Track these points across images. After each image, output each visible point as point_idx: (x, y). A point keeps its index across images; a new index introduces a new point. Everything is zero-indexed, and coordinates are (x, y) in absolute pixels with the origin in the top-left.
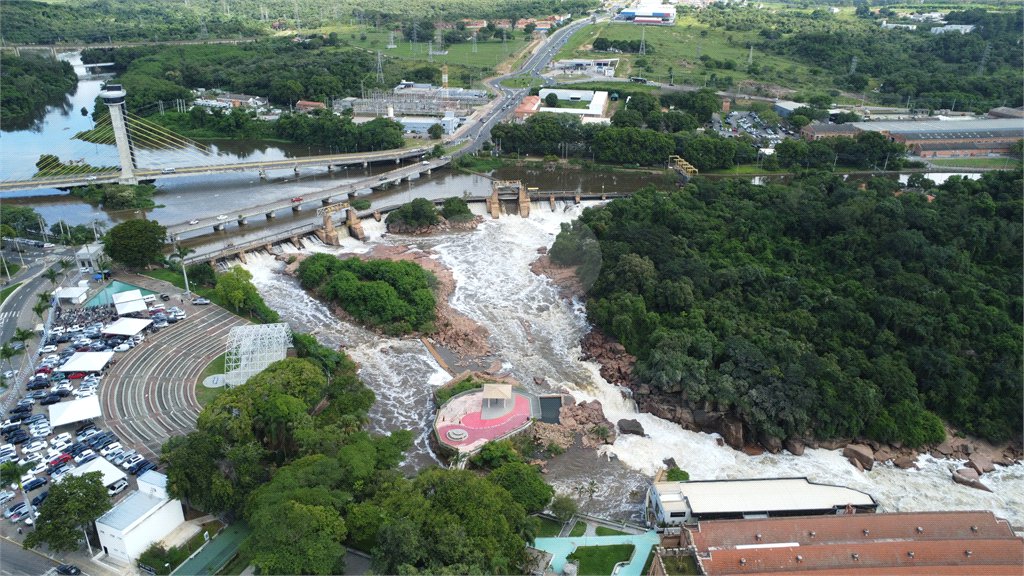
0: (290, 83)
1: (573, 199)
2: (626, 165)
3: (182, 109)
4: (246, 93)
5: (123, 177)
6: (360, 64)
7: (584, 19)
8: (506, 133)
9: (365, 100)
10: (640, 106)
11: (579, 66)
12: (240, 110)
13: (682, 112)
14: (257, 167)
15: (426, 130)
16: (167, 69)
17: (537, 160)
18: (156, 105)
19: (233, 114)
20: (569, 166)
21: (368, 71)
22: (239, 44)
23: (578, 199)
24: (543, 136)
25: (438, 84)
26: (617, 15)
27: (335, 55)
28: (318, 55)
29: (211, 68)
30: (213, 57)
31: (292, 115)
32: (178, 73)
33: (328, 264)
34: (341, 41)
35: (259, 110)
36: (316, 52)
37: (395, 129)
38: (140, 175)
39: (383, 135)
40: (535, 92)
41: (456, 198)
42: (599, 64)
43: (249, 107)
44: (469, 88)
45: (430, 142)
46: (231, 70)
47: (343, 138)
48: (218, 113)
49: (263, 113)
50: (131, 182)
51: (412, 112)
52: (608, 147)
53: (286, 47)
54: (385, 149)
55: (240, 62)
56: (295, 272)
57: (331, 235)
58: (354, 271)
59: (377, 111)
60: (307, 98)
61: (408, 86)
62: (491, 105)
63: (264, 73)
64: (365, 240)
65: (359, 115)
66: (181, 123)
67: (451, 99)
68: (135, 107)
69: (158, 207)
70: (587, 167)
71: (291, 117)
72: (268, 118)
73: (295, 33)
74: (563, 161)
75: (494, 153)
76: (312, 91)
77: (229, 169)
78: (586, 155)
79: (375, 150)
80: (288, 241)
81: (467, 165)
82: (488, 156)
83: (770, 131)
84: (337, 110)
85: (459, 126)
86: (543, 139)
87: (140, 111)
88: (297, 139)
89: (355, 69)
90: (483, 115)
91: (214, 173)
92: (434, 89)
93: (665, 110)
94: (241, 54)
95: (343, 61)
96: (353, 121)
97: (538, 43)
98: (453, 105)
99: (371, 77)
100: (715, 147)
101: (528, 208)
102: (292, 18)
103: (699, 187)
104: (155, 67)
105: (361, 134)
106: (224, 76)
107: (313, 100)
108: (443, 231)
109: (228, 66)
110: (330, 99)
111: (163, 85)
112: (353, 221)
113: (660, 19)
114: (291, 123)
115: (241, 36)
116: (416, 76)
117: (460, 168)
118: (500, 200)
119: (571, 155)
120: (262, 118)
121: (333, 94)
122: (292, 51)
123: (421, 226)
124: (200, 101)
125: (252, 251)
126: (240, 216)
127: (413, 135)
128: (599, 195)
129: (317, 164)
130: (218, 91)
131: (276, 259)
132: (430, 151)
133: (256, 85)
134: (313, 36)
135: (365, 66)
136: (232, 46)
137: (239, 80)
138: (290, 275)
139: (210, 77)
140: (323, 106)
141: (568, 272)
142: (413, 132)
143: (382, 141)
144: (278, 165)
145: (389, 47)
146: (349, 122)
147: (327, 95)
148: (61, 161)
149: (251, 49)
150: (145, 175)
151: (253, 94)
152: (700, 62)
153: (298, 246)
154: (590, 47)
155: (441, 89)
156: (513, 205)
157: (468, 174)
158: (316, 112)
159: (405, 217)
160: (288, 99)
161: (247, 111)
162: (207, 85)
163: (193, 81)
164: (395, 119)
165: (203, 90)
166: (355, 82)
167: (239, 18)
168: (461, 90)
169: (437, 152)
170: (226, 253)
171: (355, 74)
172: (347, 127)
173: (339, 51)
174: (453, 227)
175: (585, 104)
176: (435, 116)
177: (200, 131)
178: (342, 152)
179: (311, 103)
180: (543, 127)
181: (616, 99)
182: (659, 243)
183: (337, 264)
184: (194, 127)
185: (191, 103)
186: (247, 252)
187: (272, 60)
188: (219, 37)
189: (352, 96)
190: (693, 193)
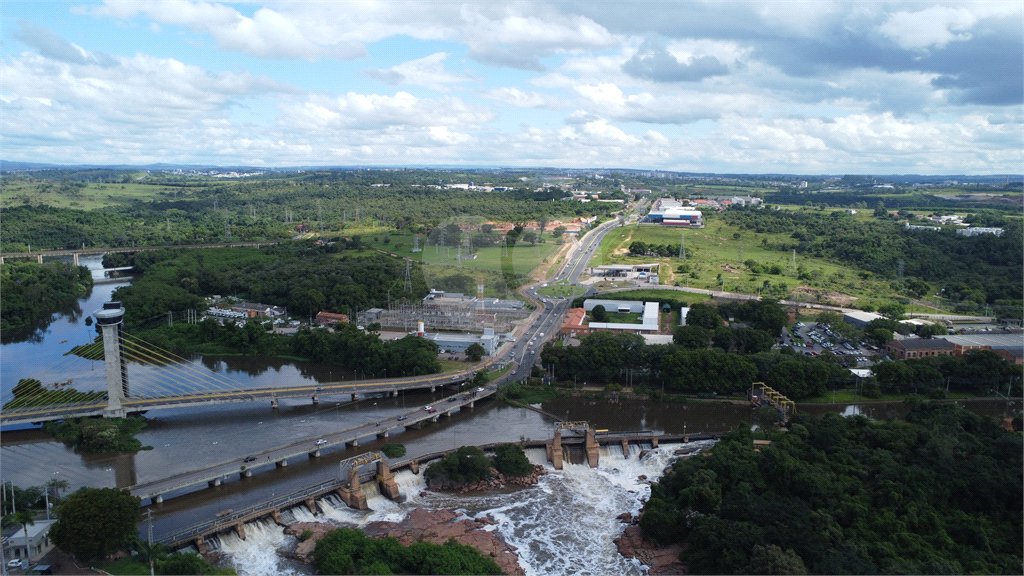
0: (311, 292)
1: (649, 442)
2: (702, 394)
3: (193, 320)
4: (263, 302)
5: (110, 408)
6: (386, 272)
7: (610, 221)
8: (560, 358)
9: (391, 312)
10: (702, 320)
11: (617, 273)
12: (255, 322)
13: (744, 326)
14: (269, 395)
15: (463, 350)
16: (183, 276)
17: (596, 389)
18: (165, 316)
19: (246, 327)
20: (635, 396)
21: (395, 277)
22: (261, 247)
23: (655, 442)
24: (603, 361)
25: (471, 293)
26: (643, 218)
27: (359, 260)
28: (342, 260)
29: (231, 273)
30: (235, 261)
31: (312, 328)
32: (194, 280)
33: (355, 548)
34: (363, 244)
35: (277, 321)
36: (339, 256)
37: (428, 350)
38: (130, 406)
39: (413, 357)
40: (578, 304)
41: (510, 444)
42: (639, 270)
43: (266, 318)
44: (504, 298)
45: (470, 365)
46: (249, 276)
47: (368, 359)
48: (230, 326)
49: (280, 325)
50: (117, 415)
51: (445, 326)
52: (681, 374)
53: (309, 249)
54: (418, 374)
55: (261, 268)
56: (308, 556)
57: (358, 495)
58: (390, 560)
59: (406, 325)
60: (329, 309)
61: (438, 296)
62: (531, 319)
63: (284, 280)
64: (400, 500)
65: (386, 329)
66: (190, 335)
67: (487, 312)
68: (142, 318)
69: (144, 449)
70: (655, 397)
71: (310, 333)
72: (285, 331)
73: (318, 235)
74: (627, 390)
75: (546, 381)
76: (334, 301)
77: (236, 397)
78: (653, 382)
79: (406, 376)
80: (302, 504)
81: (516, 396)
82: (539, 384)
83: (849, 346)
84: (361, 323)
85: (500, 344)
86: (602, 365)
87: (146, 323)
88: (315, 357)
89: (380, 276)
90: (525, 330)
91: (218, 402)
92: (467, 300)
93: (727, 324)
94: (262, 258)
95: (368, 268)
96: (380, 337)
97: (570, 247)
98: (491, 319)
99: (397, 286)
100: (805, 371)
101: (598, 455)
102: (316, 220)
103: (807, 427)
104: (171, 272)
105: (389, 355)
106: (242, 283)
107: (335, 312)
108: (497, 490)
109: (248, 272)
110: (353, 310)
111: (178, 294)
112: (386, 473)
113: (688, 221)
114: (310, 338)
115: (264, 239)
116: (447, 285)
117: (507, 400)
118: (562, 445)
119: (637, 382)
120: (279, 331)
121: (356, 305)
122: (315, 254)
123: (469, 481)
124: (213, 310)
125: (254, 521)
126: (243, 468)
127: (449, 355)
128: (680, 436)
129: (340, 391)
130: (235, 299)
131: (285, 532)
132: (472, 378)
133: (274, 293)
134: (336, 239)
135: (390, 274)
136: (254, 250)
137: (257, 288)
138: (302, 560)
139: (228, 284)
140: (345, 319)
141: (669, 555)
142: (447, 352)
143: (414, 364)
144: (292, 393)
145: (414, 251)
146: (376, 340)
147: (351, 306)
148: (43, 385)
149: (273, 253)
150: (136, 406)
151: (270, 303)
152: (743, 266)
153: (314, 511)
154: (626, 251)
155: (475, 299)
156: (578, 451)
157: (518, 407)
158: (339, 327)
159: (451, 471)
160: (309, 310)
161: (263, 323)
162: (223, 292)
163: (208, 288)
164: (427, 336)
165: (219, 297)
166: (380, 291)
167: (264, 221)
168: (497, 300)
169: (480, 379)
170: (219, 527)
171: (381, 283)
172: (373, 346)
173: (362, 255)
174: (508, 483)
175: (637, 318)
176: (471, 332)
177: (209, 345)
178: (369, 377)
179: (333, 315)
180: (604, 351)
181: (668, 310)
182: (799, 525)
183: (367, 549)
184: (202, 341)
185: (203, 313)
186: (247, 522)
187: (294, 266)
188: (242, 240)
189: (377, 307)
190: (803, 437)
